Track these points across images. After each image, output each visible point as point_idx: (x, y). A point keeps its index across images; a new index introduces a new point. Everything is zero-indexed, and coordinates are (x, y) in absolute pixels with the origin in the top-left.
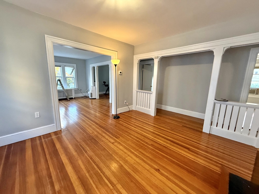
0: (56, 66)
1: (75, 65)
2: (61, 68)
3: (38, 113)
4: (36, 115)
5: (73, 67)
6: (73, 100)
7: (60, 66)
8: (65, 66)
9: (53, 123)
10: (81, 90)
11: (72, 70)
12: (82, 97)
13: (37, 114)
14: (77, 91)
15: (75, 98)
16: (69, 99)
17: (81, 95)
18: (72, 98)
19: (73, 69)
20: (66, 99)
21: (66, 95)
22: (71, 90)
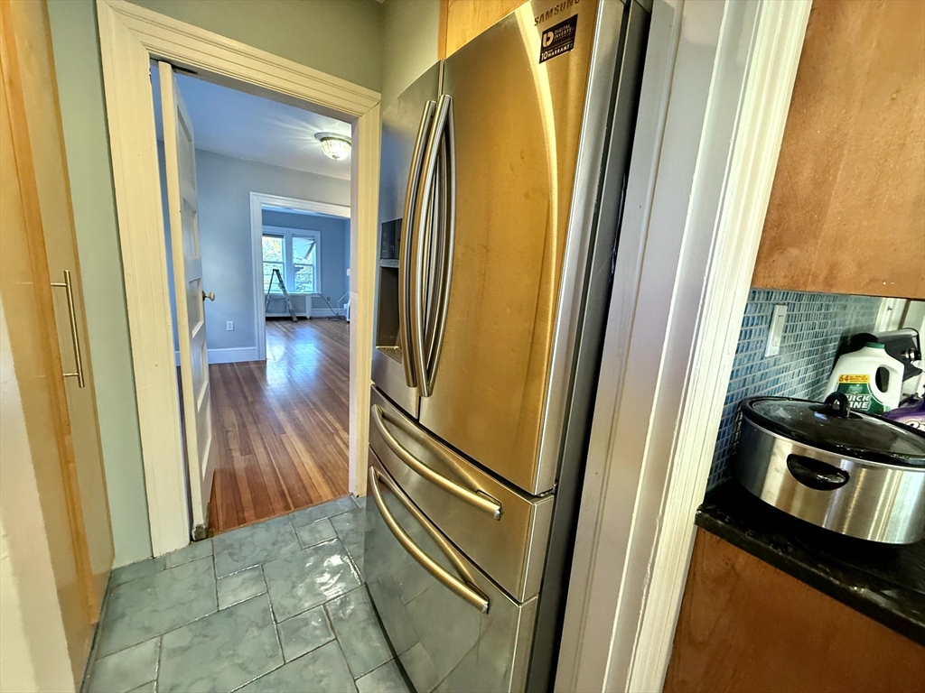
0: (264, 235)
1: (317, 234)
2: (284, 239)
3: (232, 322)
4: (228, 326)
5: (313, 238)
6: (308, 322)
7: (282, 237)
8: (294, 235)
9: (253, 345)
10: (329, 299)
11: (309, 246)
12: (329, 318)
13: (230, 324)
14: (318, 300)
15: (311, 318)
16: (295, 319)
17: (327, 312)
18: (305, 318)
19: (312, 245)
20: (289, 319)
21: (291, 307)
22: (303, 297)
